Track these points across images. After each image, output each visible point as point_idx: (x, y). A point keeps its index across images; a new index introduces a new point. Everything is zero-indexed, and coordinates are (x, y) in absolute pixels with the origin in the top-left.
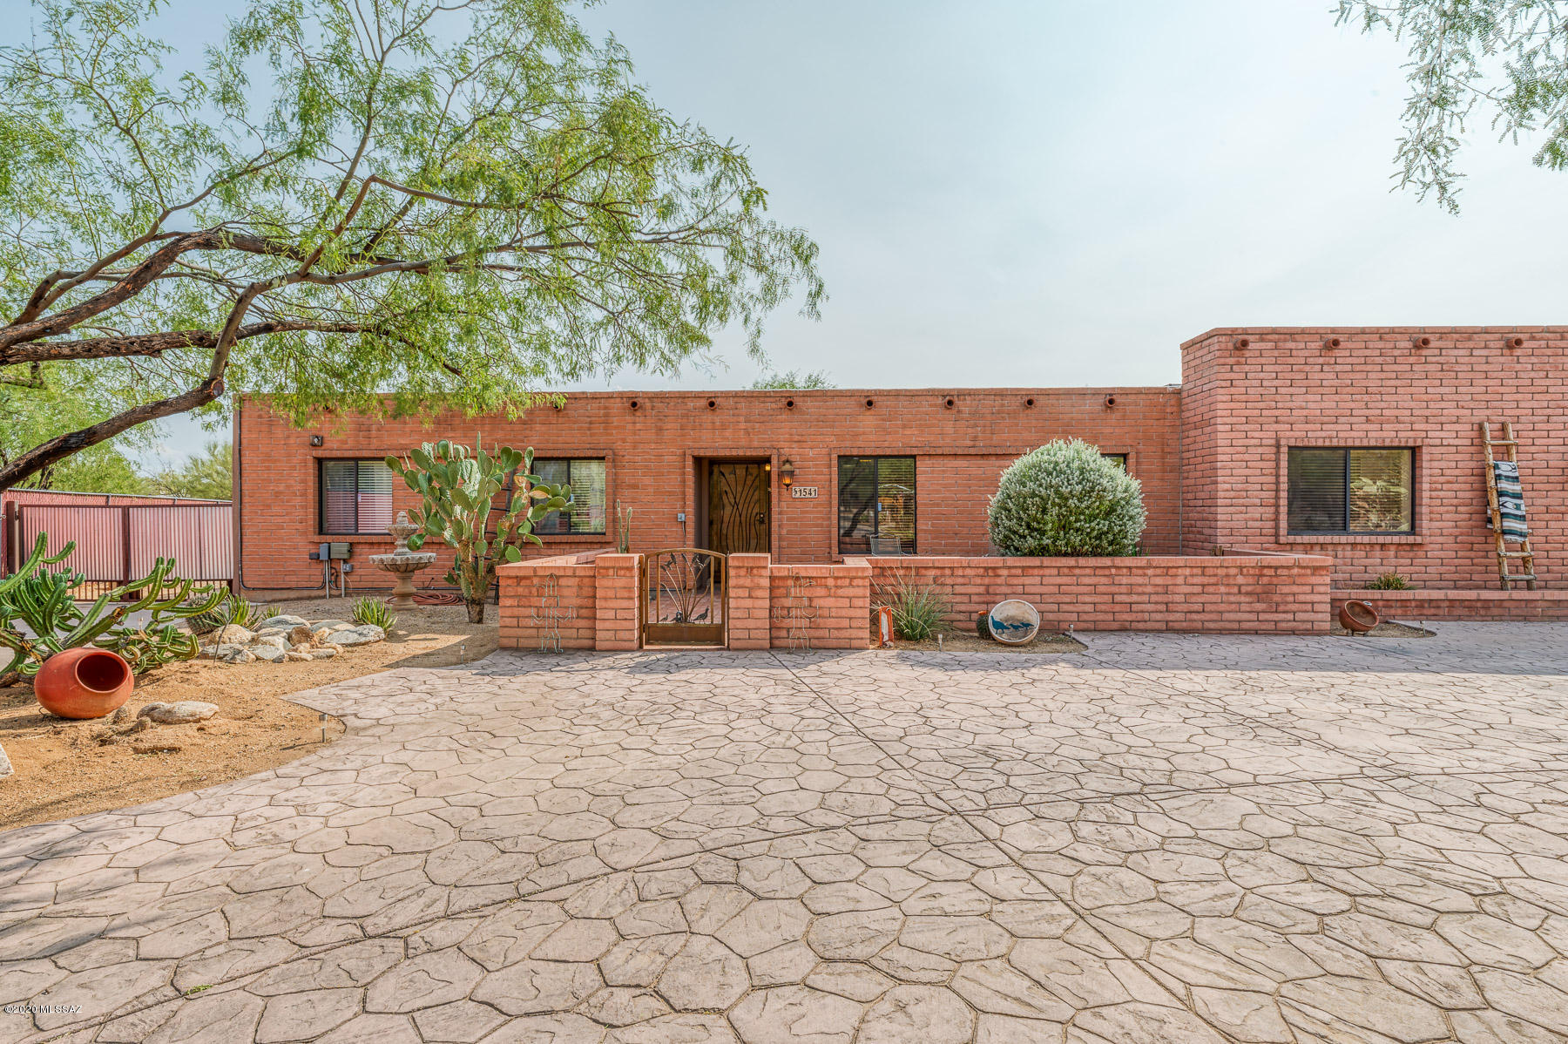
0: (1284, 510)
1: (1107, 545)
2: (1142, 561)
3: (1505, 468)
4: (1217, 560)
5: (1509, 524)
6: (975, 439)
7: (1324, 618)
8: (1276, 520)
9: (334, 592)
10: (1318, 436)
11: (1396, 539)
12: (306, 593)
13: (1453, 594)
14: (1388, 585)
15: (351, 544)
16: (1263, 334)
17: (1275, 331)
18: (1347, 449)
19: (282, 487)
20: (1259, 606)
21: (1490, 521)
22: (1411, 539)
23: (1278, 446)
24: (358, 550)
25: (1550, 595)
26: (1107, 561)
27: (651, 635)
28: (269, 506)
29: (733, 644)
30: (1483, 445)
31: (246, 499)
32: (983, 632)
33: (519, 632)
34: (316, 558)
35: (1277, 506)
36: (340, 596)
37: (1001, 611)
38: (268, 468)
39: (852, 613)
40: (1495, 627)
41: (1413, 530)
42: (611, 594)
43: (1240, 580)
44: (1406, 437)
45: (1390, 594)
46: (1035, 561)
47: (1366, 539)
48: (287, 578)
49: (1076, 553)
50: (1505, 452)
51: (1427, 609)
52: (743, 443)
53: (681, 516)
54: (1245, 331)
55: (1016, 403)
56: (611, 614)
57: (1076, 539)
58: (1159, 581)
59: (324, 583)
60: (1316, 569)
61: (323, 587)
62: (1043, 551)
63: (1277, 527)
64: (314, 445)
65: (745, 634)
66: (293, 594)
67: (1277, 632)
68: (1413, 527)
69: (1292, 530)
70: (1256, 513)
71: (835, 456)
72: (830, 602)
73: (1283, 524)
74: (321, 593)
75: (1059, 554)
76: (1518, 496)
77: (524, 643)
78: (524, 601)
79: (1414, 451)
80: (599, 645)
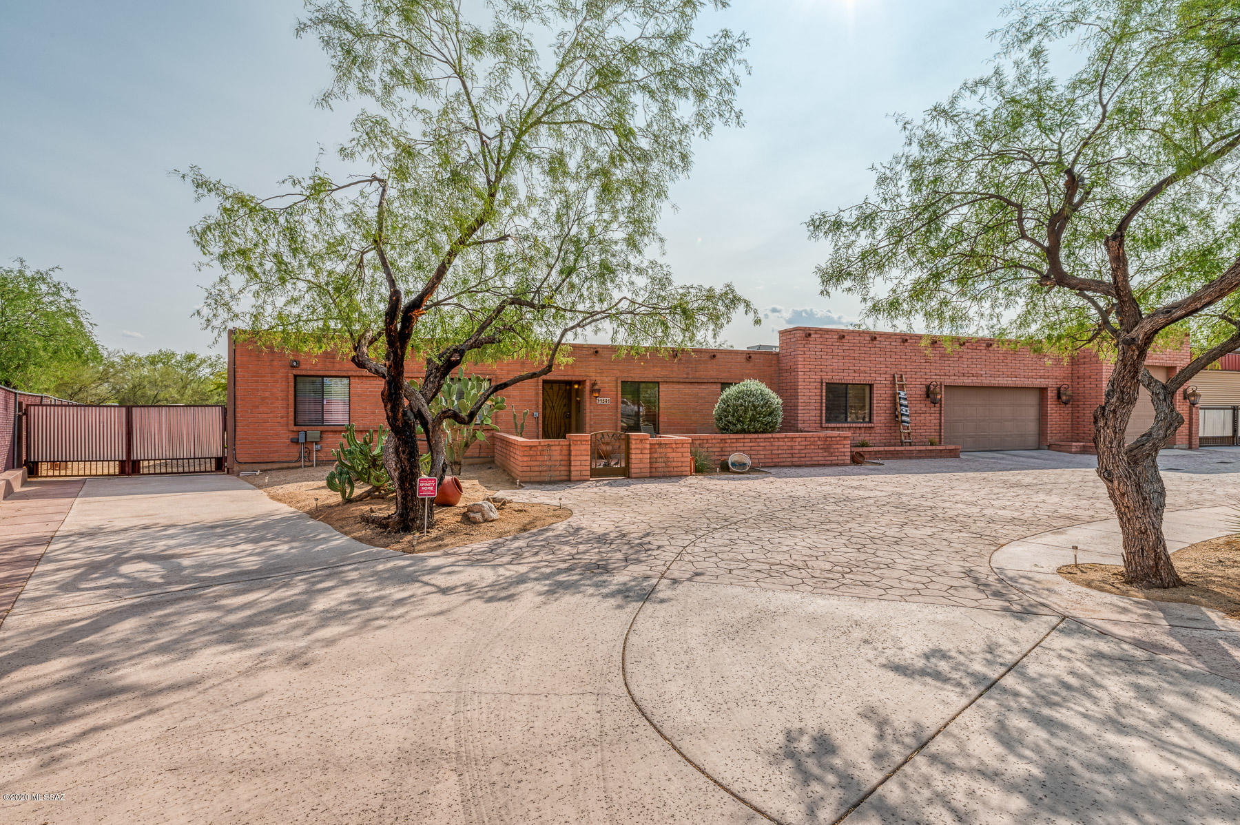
0: (824, 412)
1: (768, 428)
2: (783, 435)
3: (902, 394)
4: (797, 434)
5: (904, 418)
6: (688, 374)
7: (848, 459)
8: (821, 416)
9: (307, 464)
10: (837, 378)
11: (865, 425)
12: (285, 465)
13: (886, 448)
14: (863, 445)
15: (321, 432)
16: (817, 331)
17: (821, 330)
18: (847, 384)
19: (267, 394)
20: (826, 454)
21: (897, 417)
22: (870, 425)
23: (822, 383)
24: (325, 436)
25: (918, 448)
26: (770, 435)
27: (595, 473)
28: (258, 407)
29: (634, 475)
30: (895, 384)
31: (238, 402)
32: (725, 468)
33: (531, 474)
34: (295, 442)
35: (821, 410)
36: (312, 466)
37: (733, 458)
38: (257, 381)
39: (683, 459)
40: (902, 461)
41: (870, 422)
42: (579, 453)
43: (819, 443)
44: (868, 380)
45: (865, 449)
46: (741, 436)
47: (854, 425)
48: (271, 455)
49: (756, 432)
50: (902, 387)
51: (877, 455)
52: (570, 373)
53: (536, 414)
54: (809, 329)
55: (706, 357)
56: (578, 463)
57: (758, 425)
58: (789, 444)
59: (300, 457)
60: (846, 438)
61: (299, 460)
62: (743, 431)
63: (821, 420)
64: (293, 367)
65: (638, 471)
66: (276, 466)
67: (831, 465)
68: (870, 419)
69: (828, 421)
70: (813, 413)
71: (619, 381)
72: (674, 454)
73: (824, 418)
74: (297, 464)
75: (749, 432)
76: (906, 406)
77: (533, 479)
78: (534, 458)
79: (871, 386)
80: (572, 478)
